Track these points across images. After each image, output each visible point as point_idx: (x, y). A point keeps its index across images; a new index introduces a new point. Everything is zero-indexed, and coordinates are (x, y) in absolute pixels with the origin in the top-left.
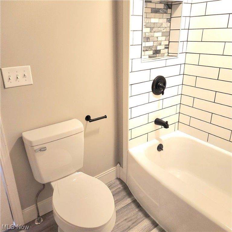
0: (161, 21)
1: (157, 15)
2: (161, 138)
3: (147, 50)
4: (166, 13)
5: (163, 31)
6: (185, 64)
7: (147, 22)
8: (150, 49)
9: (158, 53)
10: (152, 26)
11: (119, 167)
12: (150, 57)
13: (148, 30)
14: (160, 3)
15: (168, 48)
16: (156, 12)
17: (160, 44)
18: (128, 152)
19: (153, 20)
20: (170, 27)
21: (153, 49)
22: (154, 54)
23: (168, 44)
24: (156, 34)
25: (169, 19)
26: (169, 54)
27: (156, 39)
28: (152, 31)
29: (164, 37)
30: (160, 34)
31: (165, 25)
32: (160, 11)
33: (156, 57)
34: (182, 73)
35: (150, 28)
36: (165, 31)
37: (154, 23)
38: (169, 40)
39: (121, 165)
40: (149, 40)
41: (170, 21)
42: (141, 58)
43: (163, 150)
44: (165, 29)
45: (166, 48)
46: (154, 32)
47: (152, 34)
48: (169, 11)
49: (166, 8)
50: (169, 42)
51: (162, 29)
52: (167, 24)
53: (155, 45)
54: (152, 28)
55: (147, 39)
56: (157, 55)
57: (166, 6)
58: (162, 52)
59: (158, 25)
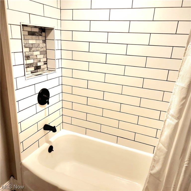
0: (38, 42)
1: (34, 37)
2: (50, 140)
3: (29, 67)
4: (41, 36)
5: (40, 50)
6: (62, 76)
7: (26, 43)
8: (31, 66)
9: (39, 69)
10: (31, 46)
11: (12, 180)
12: (32, 72)
13: (27, 50)
14: (35, 27)
15: (47, 64)
16: (33, 34)
17: (40, 61)
18: (21, 164)
19: (31, 42)
20: (46, 47)
21: (34, 66)
22: (35, 69)
23: (46, 60)
24: (35, 53)
25: (44, 40)
26: (48, 69)
27: (35, 57)
28: (31, 51)
29: (42, 55)
30: (38, 53)
31: (42, 45)
32: (36, 34)
33: (37, 72)
34: (61, 83)
35: (29, 48)
36: (42, 50)
37: (32, 44)
38: (47, 58)
39: (15, 177)
40: (29, 58)
41: (45, 42)
42: (25, 75)
43: (53, 151)
44: (42, 48)
45: (45, 64)
46: (33, 51)
47: (31, 53)
48: (43, 34)
49: (40, 31)
50: (47, 59)
51: (40, 49)
52: (43, 44)
53: (35, 62)
54: (30, 48)
55: (28, 57)
56: (38, 70)
57: (40, 30)
58: (42, 67)
59: (36, 45)
